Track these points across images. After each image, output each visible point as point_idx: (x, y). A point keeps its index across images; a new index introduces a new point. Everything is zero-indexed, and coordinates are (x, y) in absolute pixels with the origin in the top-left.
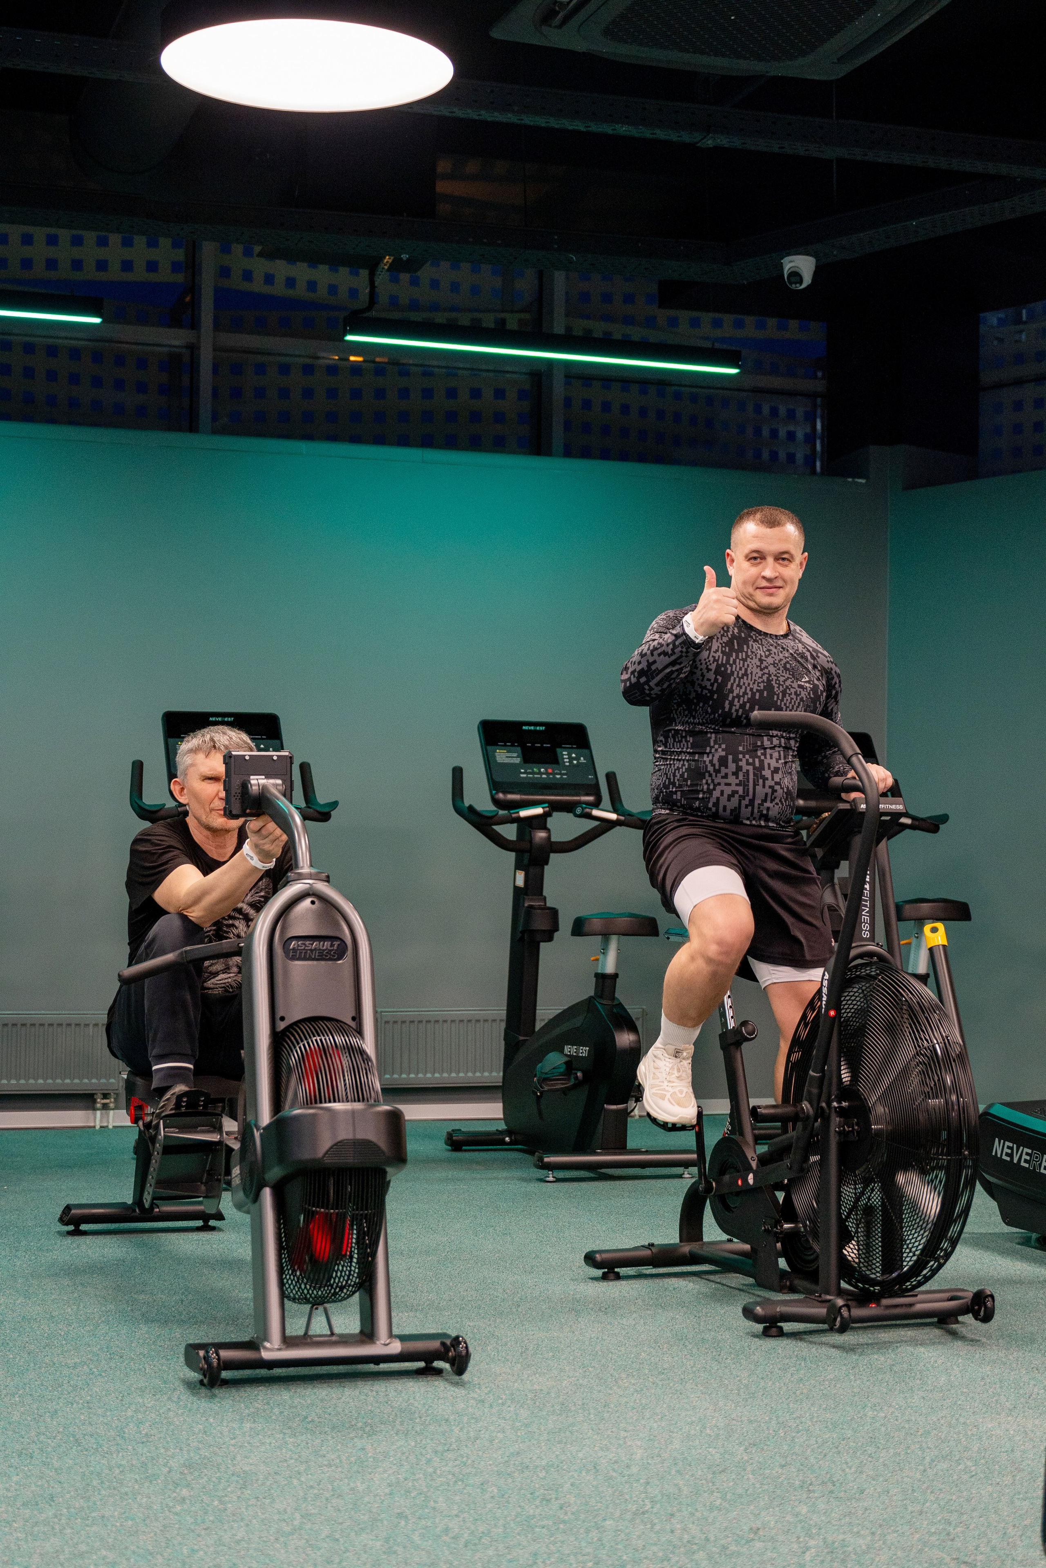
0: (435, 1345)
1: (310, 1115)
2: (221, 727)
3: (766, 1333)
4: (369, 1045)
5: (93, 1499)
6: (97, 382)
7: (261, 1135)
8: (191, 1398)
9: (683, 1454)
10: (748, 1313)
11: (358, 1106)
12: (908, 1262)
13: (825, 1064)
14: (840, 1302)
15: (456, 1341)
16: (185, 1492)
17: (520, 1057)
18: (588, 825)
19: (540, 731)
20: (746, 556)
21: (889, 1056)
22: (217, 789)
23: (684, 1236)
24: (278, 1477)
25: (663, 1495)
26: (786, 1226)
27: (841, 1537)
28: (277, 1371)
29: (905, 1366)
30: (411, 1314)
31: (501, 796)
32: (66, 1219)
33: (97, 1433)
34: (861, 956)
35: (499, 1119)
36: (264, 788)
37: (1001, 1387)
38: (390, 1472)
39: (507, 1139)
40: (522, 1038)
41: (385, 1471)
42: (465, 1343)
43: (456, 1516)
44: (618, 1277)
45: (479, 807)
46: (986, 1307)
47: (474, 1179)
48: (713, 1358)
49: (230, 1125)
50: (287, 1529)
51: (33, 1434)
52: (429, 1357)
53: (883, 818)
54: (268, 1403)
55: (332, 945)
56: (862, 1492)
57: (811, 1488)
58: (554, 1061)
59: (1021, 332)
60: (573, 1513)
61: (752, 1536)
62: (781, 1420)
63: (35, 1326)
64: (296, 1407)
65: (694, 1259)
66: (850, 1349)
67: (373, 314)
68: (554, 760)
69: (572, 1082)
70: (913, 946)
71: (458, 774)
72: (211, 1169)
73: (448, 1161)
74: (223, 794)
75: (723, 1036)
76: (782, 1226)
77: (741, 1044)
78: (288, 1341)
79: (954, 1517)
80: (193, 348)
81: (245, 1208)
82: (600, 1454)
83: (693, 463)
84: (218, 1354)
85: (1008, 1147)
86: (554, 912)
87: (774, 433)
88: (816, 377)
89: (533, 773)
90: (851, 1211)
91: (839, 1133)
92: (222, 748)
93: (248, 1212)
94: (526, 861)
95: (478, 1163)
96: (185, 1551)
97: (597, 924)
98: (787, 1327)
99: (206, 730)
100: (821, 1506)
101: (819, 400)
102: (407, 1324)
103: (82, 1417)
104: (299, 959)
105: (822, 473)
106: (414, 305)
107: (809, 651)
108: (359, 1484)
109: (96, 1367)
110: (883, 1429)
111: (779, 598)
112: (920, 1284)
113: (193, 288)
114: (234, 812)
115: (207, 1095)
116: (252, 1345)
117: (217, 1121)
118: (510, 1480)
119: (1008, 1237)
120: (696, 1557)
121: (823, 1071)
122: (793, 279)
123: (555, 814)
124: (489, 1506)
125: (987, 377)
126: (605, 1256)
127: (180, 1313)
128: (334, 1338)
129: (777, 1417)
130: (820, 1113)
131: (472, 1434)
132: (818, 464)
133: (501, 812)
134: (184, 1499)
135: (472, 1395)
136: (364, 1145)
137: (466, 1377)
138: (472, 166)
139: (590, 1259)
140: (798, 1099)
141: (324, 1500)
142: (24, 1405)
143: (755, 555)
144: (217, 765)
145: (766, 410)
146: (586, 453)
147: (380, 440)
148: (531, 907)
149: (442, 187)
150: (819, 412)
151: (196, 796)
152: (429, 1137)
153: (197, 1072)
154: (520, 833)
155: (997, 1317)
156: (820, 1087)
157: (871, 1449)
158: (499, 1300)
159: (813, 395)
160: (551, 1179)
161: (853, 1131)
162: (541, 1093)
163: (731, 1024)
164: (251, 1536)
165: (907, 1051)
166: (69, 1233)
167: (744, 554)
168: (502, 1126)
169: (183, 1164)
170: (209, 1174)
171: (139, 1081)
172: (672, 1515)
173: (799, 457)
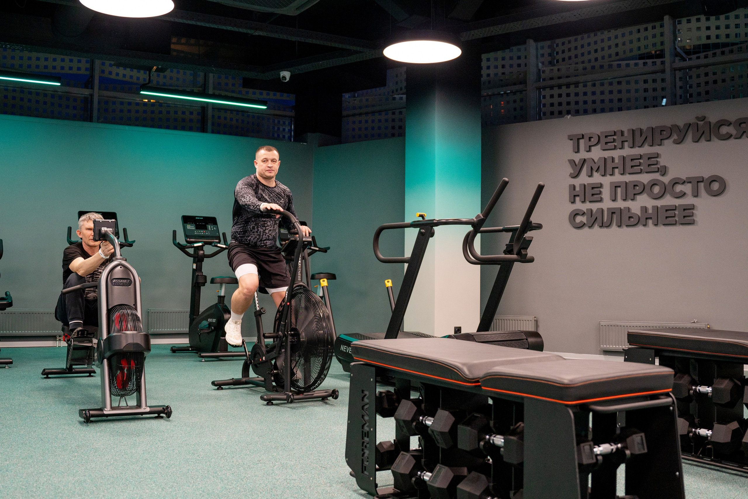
0: (161, 409)
1: (119, 335)
2: (92, 213)
3: (268, 404)
4: (139, 314)
5: (45, 456)
6: (60, 106)
7: (103, 342)
8: (81, 426)
9: (238, 439)
10: (262, 398)
11: (135, 332)
12: (312, 381)
13: (286, 319)
14: (290, 394)
15: (167, 407)
16: (76, 454)
17: (194, 322)
18: (217, 249)
19: (201, 219)
20: (262, 161)
21: (306, 317)
22: (91, 233)
23: (244, 375)
24: (107, 449)
25: (231, 451)
26: (275, 371)
27: (286, 462)
28: (109, 418)
29: (310, 412)
30: (155, 401)
31: (188, 239)
32: (44, 373)
33: (49, 437)
34: (298, 286)
35: (188, 343)
36: (106, 231)
37: (339, 418)
38: (144, 447)
39: (190, 349)
40: (195, 317)
41: (142, 447)
42: (170, 408)
43: (164, 459)
44: (222, 389)
45: (181, 243)
46: (336, 395)
47: (178, 361)
48: (250, 412)
49: (95, 341)
50: (109, 464)
51: (27, 437)
52: (159, 413)
53: (305, 243)
54: (106, 427)
55: (127, 281)
56: (294, 449)
57: (278, 448)
58: (205, 323)
59: (355, 100)
60: (202, 458)
61: (258, 462)
62: (270, 429)
63: (31, 406)
64: (115, 428)
65: (246, 383)
66: (294, 408)
67: (150, 85)
68: (206, 228)
69: (210, 330)
70: (318, 287)
71: (175, 232)
72: (89, 355)
73: (171, 356)
74: (93, 234)
75: (255, 313)
76: (273, 372)
77: (261, 315)
78: (112, 408)
79: (321, 455)
80: (92, 95)
81: (99, 367)
82: (212, 440)
83: (252, 137)
84: (89, 412)
85: (345, 347)
86: (205, 277)
87: (279, 129)
88: (292, 112)
89: (199, 232)
90: (294, 367)
91: (291, 342)
92: (93, 219)
93: (100, 368)
94: (196, 261)
95: (180, 356)
96: (74, 471)
97: (218, 280)
98: (274, 402)
99: (88, 214)
100: (280, 453)
101: (293, 119)
102: (152, 402)
103: (44, 433)
104: (116, 286)
105: (294, 141)
106: (164, 84)
107: (282, 190)
108: (133, 451)
109: (50, 418)
110: (302, 431)
111: (273, 174)
112: (315, 388)
113: (92, 76)
114: (96, 239)
115: (87, 331)
116: (101, 410)
117: (91, 340)
118: (182, 449)
119: (346, 375)
120: (240, 469)
121: (285, 322)
122: (283, 79)
123: (206, 246)
124: (175, 456)
125: (345, 113)
126: (218, 382)
127: (79, 401)
128: (128, 407)
129: (269, 428)
130: (285, 335)
131: (171, 435)
132: (292, 139)
133: (188, 245)
134: (75, 456)
135: (172, 424)
136: (137, 345)
137: (170, 418)
138: (183, 41)
139: (213, 383)
140: (278, 331)
141: (121, 455)
142: (25, 429)
143: (265, 160)
144: (91, 225)
145: (276, 121)
146: (219, 133)
147: (152, 126)
148: (198, 275)
149: (173, 46)
150: (293, 123)
151: (84, 235)
152: (166, 349)
153: (84, 324)
154: (195, 251)
155: (339, 398)
156: (285, 327)
157: (298, 436)
158: (183, 396)
159: (290, 117)
160: (203, 361)
161: (295, 341)
162: (200, 334)
163: (258, 309)
164: (96, 466)
165: (311, 316)
166: (45, 378)
167: (261, 160)
168: (189, 345)
169: (80, 354)
170: (88, 357)
171: (66, 327)
172: (233, 457)
173: (287, 136)
